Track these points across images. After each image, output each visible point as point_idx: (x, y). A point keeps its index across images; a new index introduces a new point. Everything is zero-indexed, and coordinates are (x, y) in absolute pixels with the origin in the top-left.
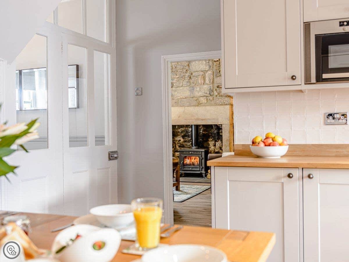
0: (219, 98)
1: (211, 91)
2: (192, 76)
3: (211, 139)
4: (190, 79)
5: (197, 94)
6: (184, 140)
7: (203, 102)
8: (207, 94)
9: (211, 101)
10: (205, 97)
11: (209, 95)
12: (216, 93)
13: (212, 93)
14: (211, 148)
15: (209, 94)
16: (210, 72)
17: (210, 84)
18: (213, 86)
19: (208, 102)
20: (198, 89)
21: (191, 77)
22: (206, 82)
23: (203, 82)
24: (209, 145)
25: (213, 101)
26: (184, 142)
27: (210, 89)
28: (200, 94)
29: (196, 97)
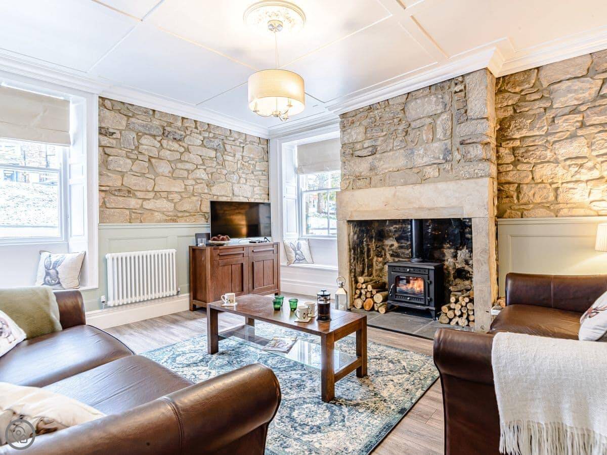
0: (464, 164)
1: (448, 152)
2: (409, 129)
3: (448, 245)
4: (406, 135)
5: (419, 161)
6: (399, 245)
7: (431, 176)
8: (439, 158)
9: (448, 171)
10: (435, 166)
11: (444, 161)
12: (457, 156)
13: (450, 155)
14: (447, 260)
15: (444, 159)
16: (445, 116)
17: (446, 140)
18: (452, 143)
19: (440, 176)
20: (421, 152)
21: (407, 131)
22: (438, 137)
23: (431, 137)
24: (444, 255)
25: (451, 173)
26: (399, 249)
27: (446, 149)
28: (426, 160)
29: (418, 167)
